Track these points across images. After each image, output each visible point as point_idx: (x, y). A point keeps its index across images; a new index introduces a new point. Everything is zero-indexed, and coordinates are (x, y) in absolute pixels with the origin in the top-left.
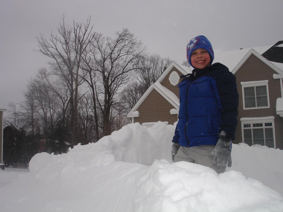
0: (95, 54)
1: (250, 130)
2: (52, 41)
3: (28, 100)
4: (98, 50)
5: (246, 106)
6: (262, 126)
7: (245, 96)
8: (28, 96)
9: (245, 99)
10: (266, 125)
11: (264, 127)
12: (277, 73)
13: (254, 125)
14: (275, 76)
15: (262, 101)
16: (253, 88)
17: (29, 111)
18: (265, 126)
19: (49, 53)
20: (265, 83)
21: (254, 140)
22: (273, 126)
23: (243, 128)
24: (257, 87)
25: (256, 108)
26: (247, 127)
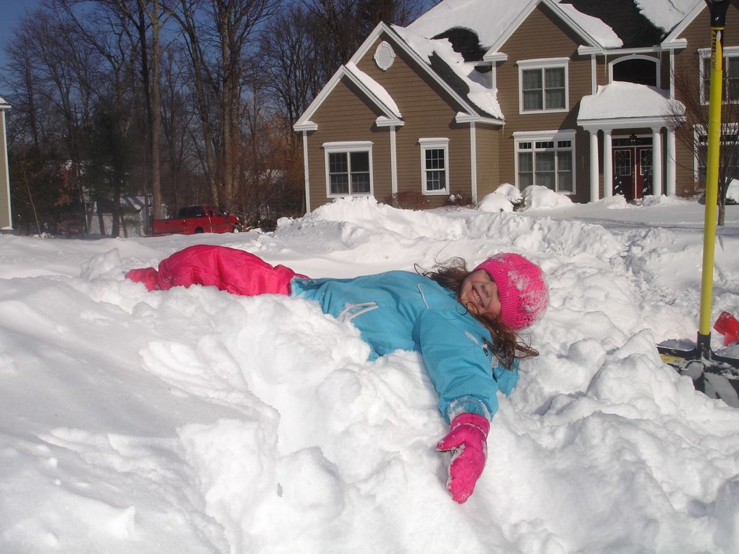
1: (530, 154)
3: (14, 61)
5: (525, 108)
6: (553, 147)
7: (525, 87)
8: (15, 53)
9: (525, 92)
10: (561, 144)
11: (556, 148)
12: (586, 44)
13: (538, 145)
14: (582, 50)
15: (556, 97)
16: (539, 71)
17: (20, 91)
18: (559, 147)
20: (563, 62)
21: (537, 174)
22: (573, 148)
23: (517, 150)
24: (547, 70)
25: (544, 111)
26: (525, 147)
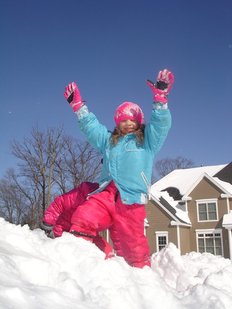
0: (66, 156)
1: (203, 239)
2: (25, 143)
4: (69, 153)
5: (200, 220)
6: (213, 236)
7: (199, 211)
9: (199, 213)
10: (216, 235)
11: (214, 237)
12: (224, 193)
13: (206, 235)
14: (223, 196)
15: (213, 215)
16: (205, 204)
19: (21, 155)
20: (215, 201)
21: (207, 248)
22: (221, 236)
23: (197, 237)
24: (208, 204)
25: (208, 221)
26: (201, 236)
